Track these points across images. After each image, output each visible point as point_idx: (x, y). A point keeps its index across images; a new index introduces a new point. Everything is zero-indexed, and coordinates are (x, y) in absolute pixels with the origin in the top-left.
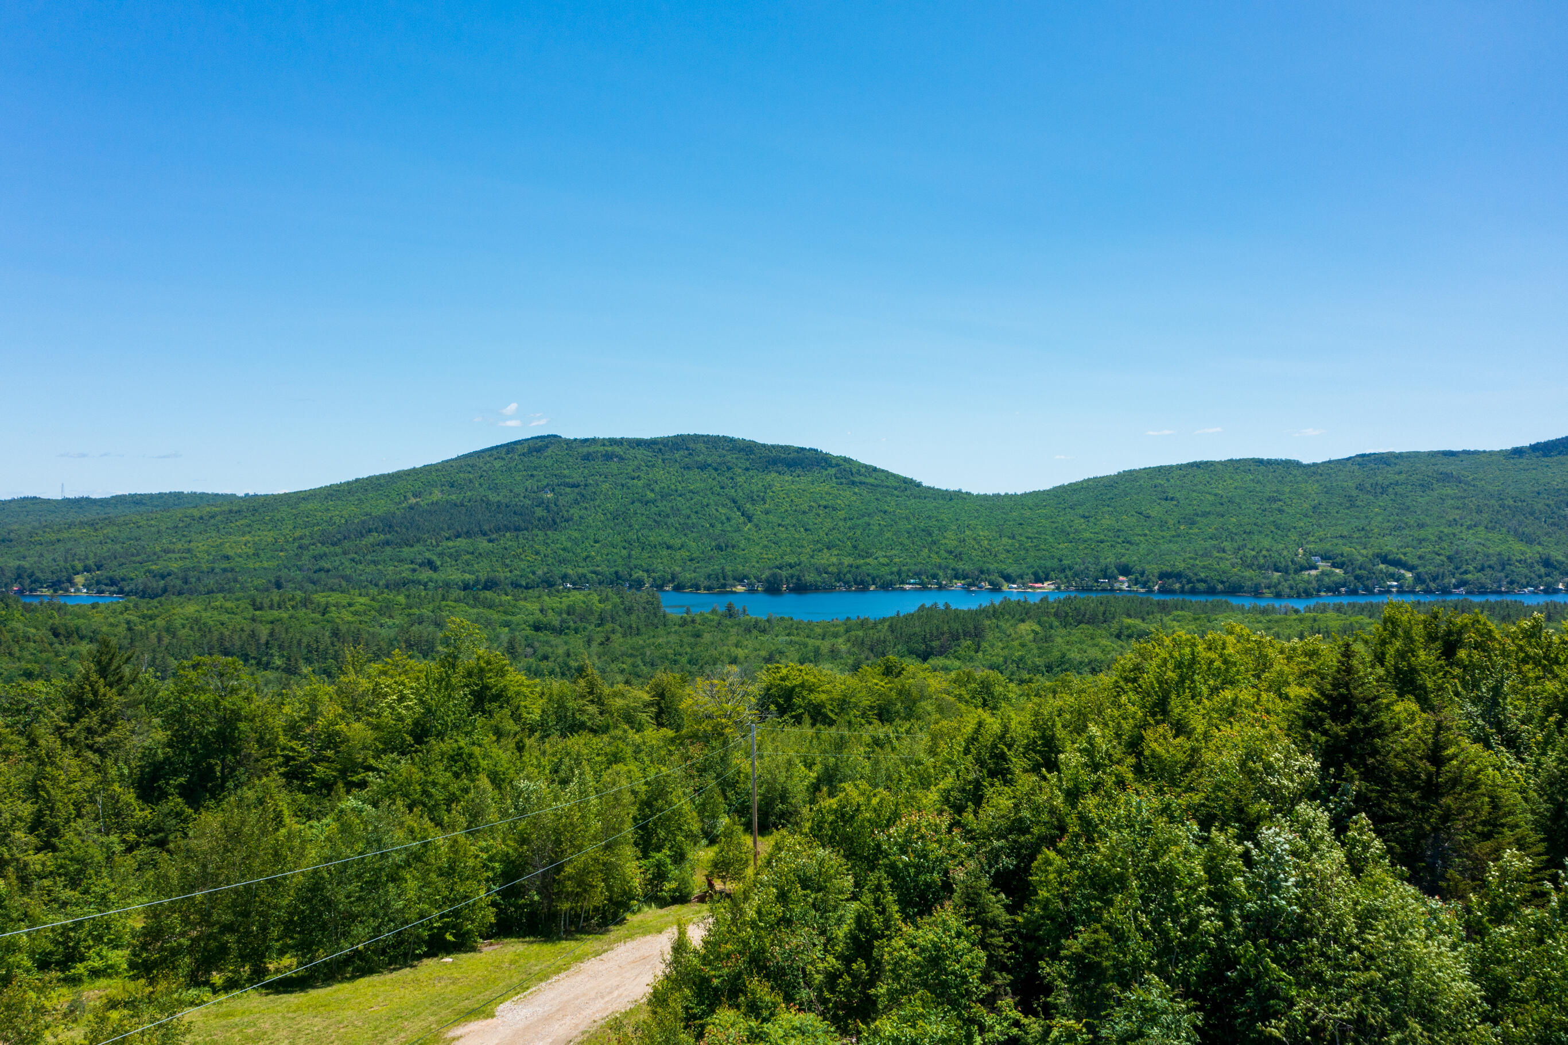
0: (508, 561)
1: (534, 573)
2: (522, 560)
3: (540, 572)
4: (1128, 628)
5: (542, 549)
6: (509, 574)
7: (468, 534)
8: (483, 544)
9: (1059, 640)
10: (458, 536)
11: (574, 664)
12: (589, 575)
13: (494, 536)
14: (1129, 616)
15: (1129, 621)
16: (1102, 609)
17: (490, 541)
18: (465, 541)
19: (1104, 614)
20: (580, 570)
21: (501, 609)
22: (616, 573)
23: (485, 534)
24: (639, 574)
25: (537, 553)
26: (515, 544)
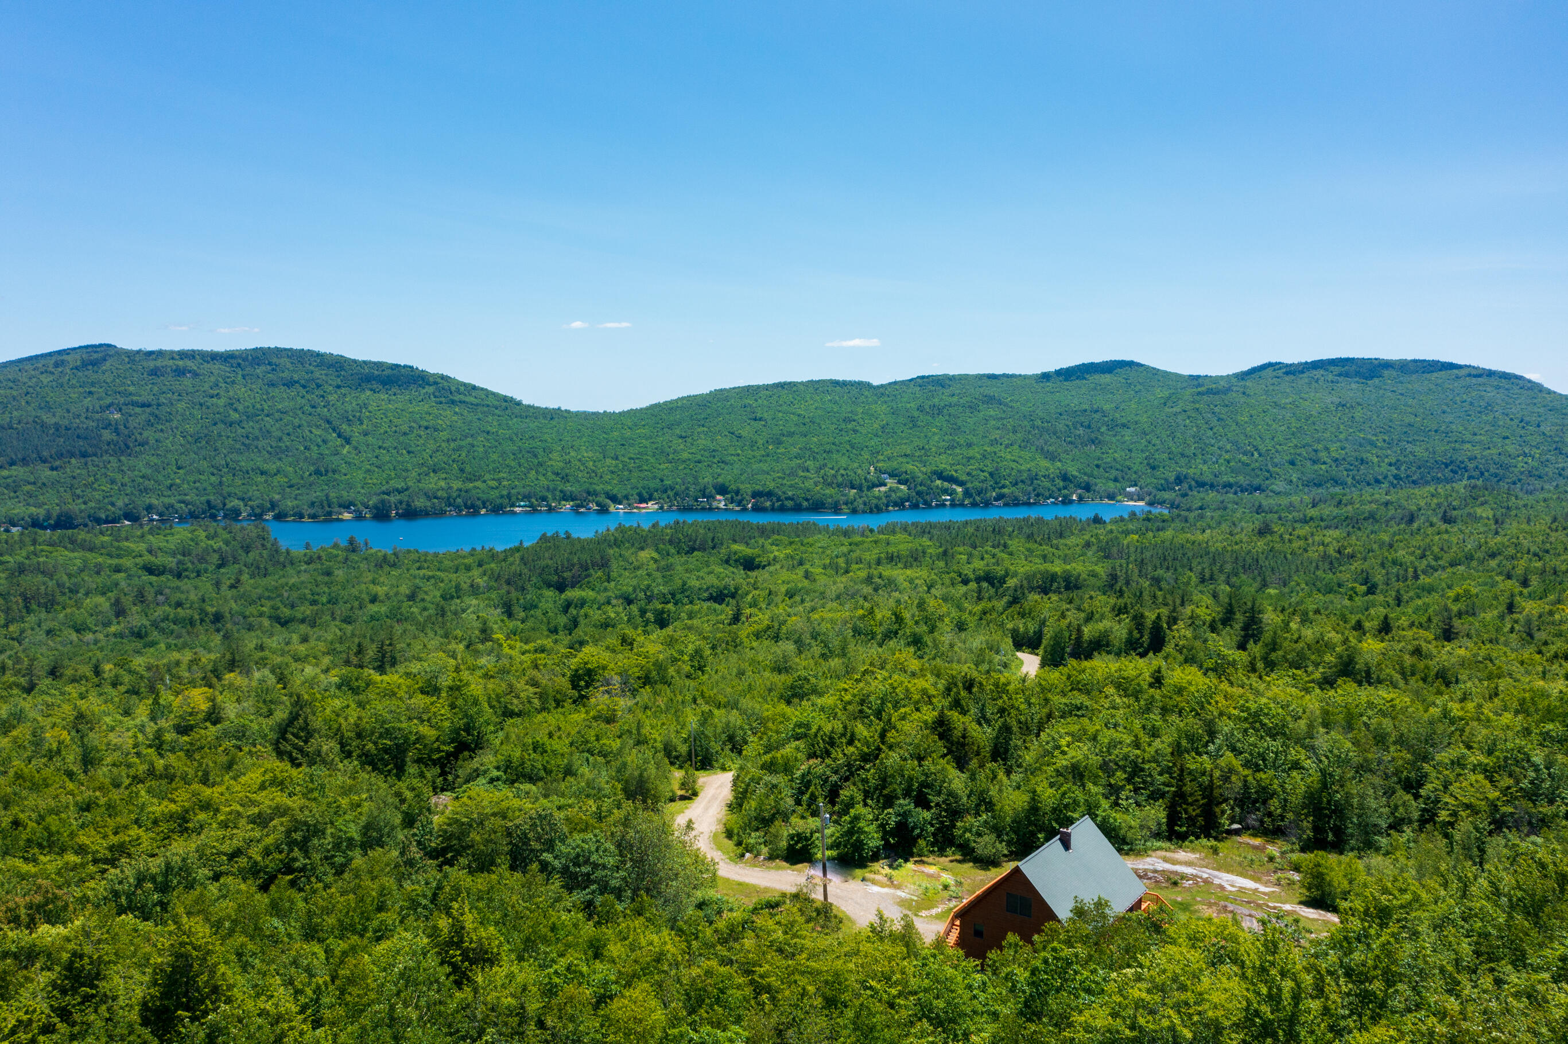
0: (78, 492)
1: (113, 504)
2: (95, 490)
3: (120, 503)
4: (735, 553)
5: (118, 477)
6: (83, 507)
7: (25, 462)
8: (45, 473)
9: (679, 568)
10: (12, 463)
11: (211, 610)
12: (178, 506)
13: (58, 463)
14: (735, 541)
15: (735, 547)
16: (710, 535)
17: (52, 469)
18: (22, 470)
19: (713, 540)
20: (167, 500)
21: (103, 551)
22: (208, 502)
23: (45, 461)
24: (235, 503)
25: (113, 482)
26: (84, 472)
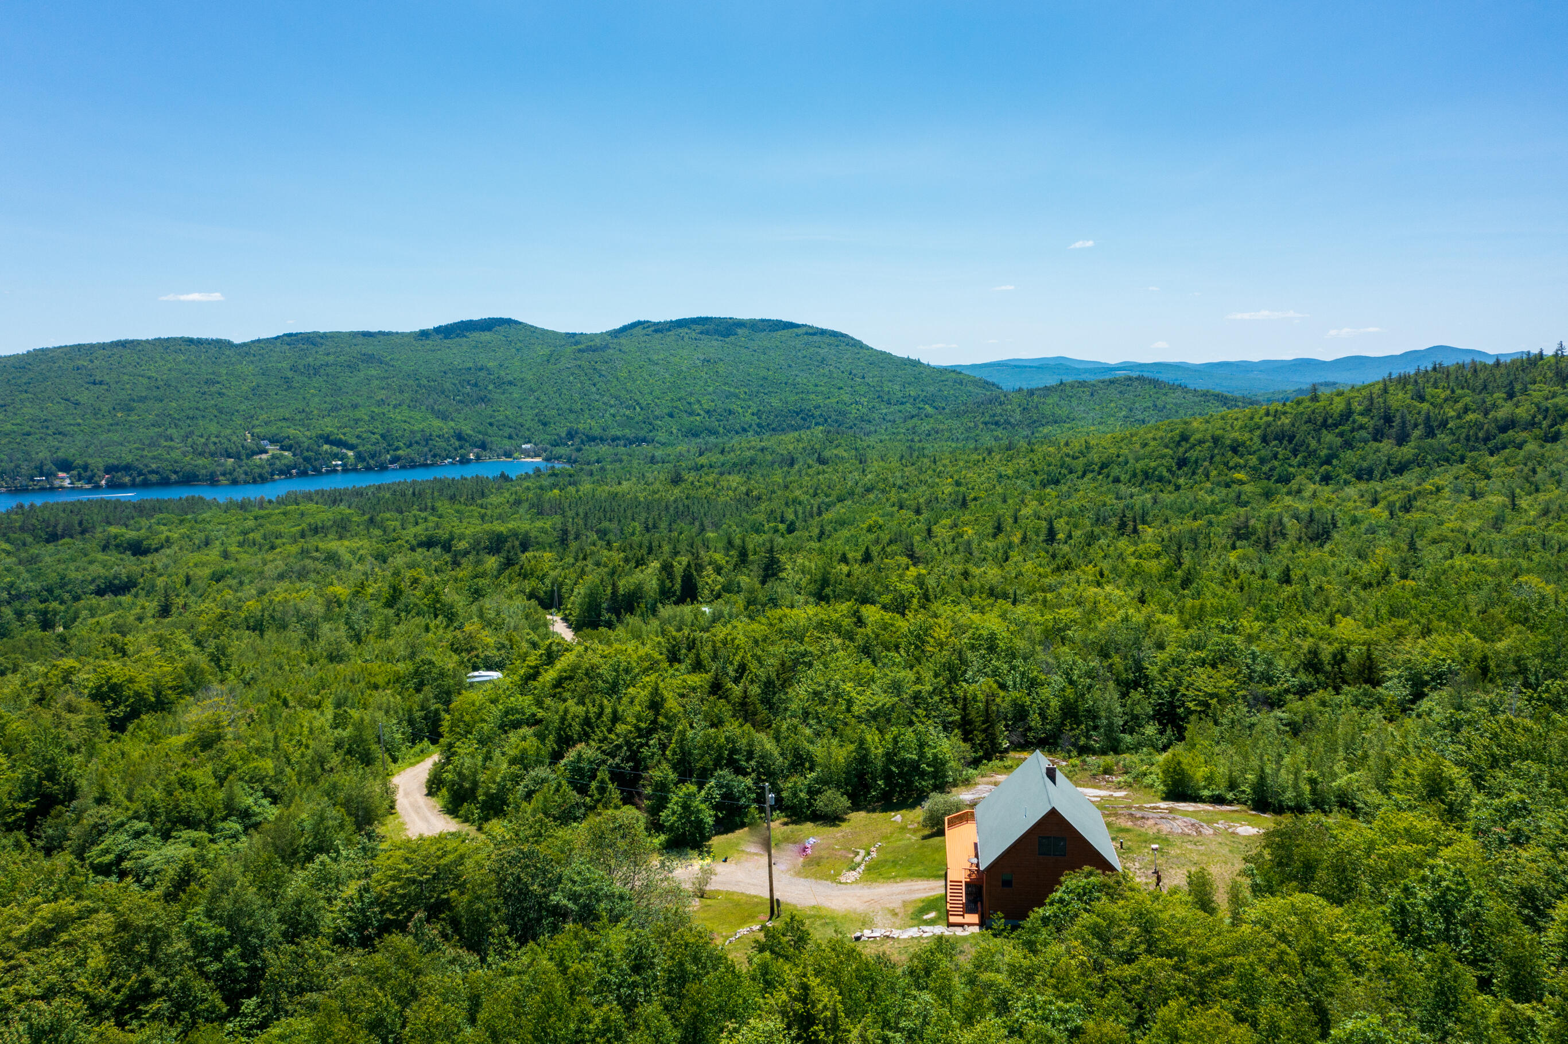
4: (116, 537)
9: (48, 559)
15: (113, 530)
16: (76, 519)
